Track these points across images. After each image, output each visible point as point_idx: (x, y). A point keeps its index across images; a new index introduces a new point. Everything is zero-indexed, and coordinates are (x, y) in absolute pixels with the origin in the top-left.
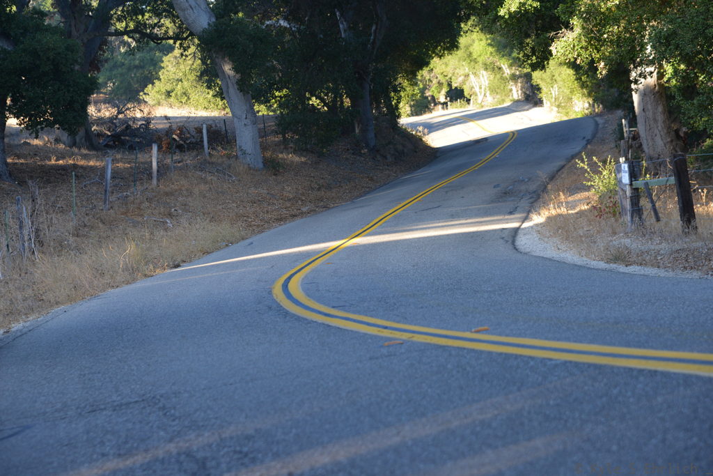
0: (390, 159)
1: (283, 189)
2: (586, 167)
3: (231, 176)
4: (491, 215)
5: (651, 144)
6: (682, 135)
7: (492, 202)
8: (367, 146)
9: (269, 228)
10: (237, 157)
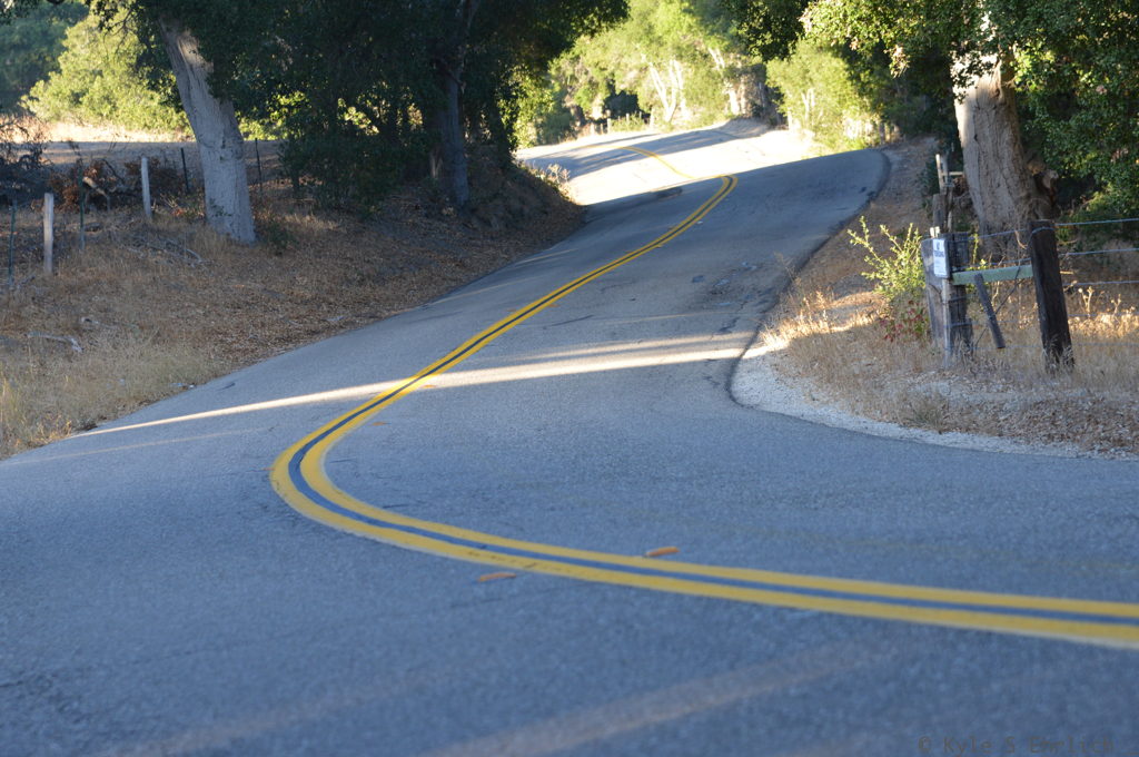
0: (497, 226)
1: (293, 282)
2: (867, 245)
3: (193, 256)
4: (686, 333)
5: (989, 202)
6: (1048, 185)
7: (690, 309)
8: (454, 200)
9: (266, 356)
10: (204, 219)
